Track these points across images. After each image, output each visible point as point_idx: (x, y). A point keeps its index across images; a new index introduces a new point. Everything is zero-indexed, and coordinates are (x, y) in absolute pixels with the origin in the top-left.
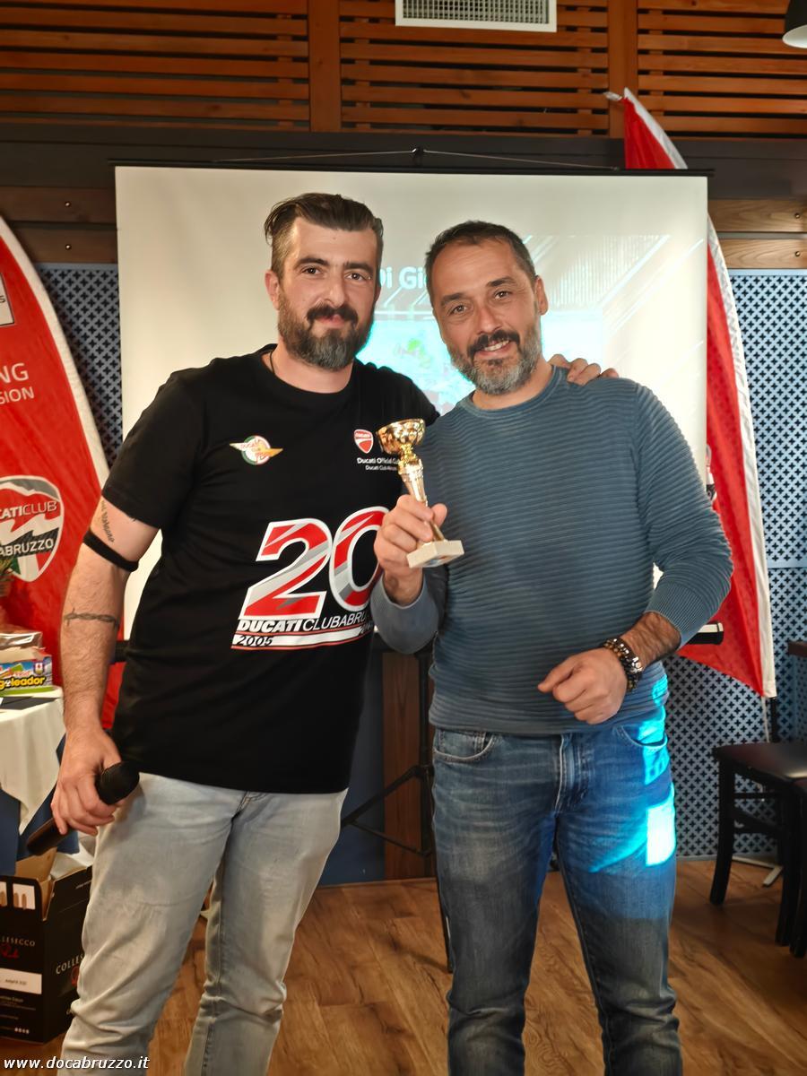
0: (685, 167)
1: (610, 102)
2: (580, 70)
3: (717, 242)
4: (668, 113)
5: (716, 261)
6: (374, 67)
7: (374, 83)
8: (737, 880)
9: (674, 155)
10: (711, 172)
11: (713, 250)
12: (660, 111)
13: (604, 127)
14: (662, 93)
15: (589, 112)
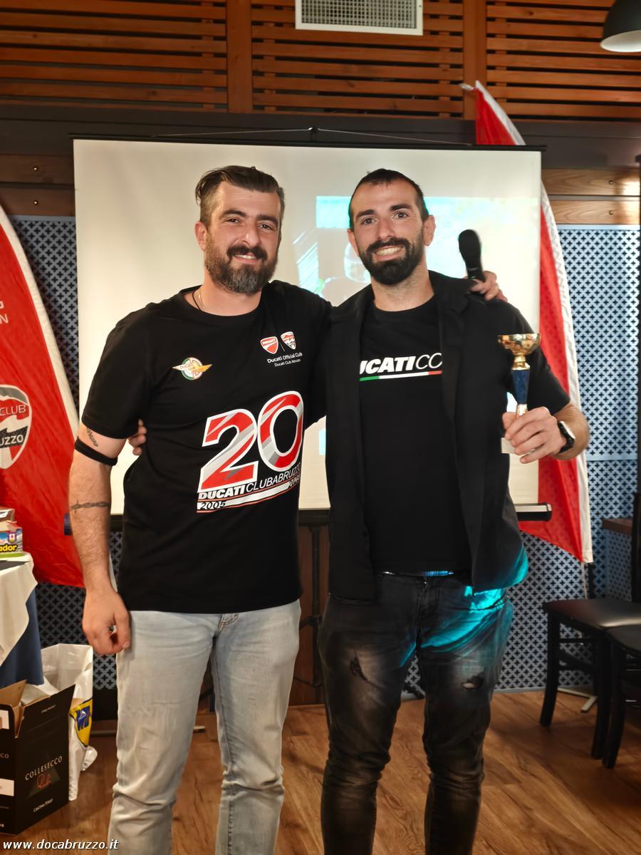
0: (523, 143)
1: (464, 91)
2: (441, 65)
3: (547, 203)
4: (510, 100)
5: (547, 218)
6: (279, 62)
7: (279, 75)
8: (561, 706)
9: (514, 135)
10: (544, 148)
11: (545, 209)
12: (503, 98)
13: (460, 111)
14: (505, 84)
15: (447, 99)
